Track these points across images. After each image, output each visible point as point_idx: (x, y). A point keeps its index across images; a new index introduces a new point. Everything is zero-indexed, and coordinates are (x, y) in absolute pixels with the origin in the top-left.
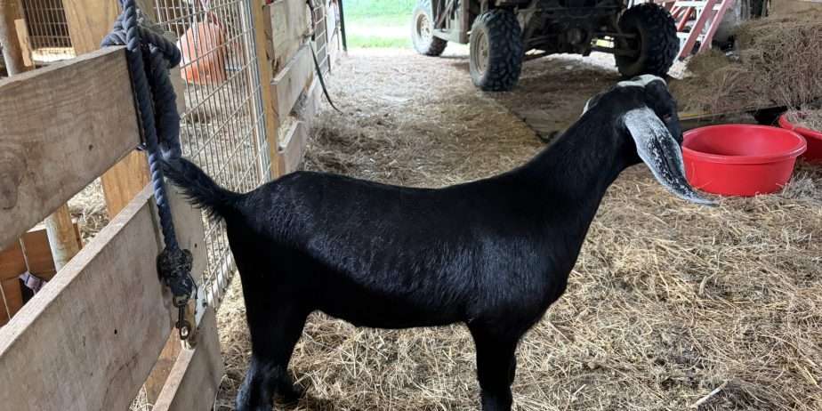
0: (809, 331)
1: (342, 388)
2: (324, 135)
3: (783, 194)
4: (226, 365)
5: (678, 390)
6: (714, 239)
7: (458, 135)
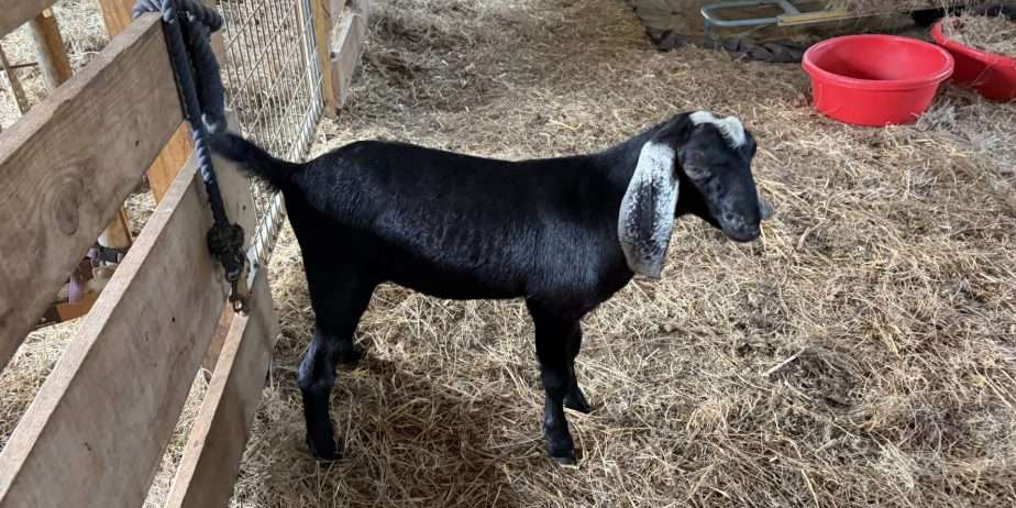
0: (904, 293)
1: (405, 349)
2: (385, 26)
3: (917, 125)
4: (281, 322)
5: (754, 357)
6: (828, 181)
7: (551, 30)
